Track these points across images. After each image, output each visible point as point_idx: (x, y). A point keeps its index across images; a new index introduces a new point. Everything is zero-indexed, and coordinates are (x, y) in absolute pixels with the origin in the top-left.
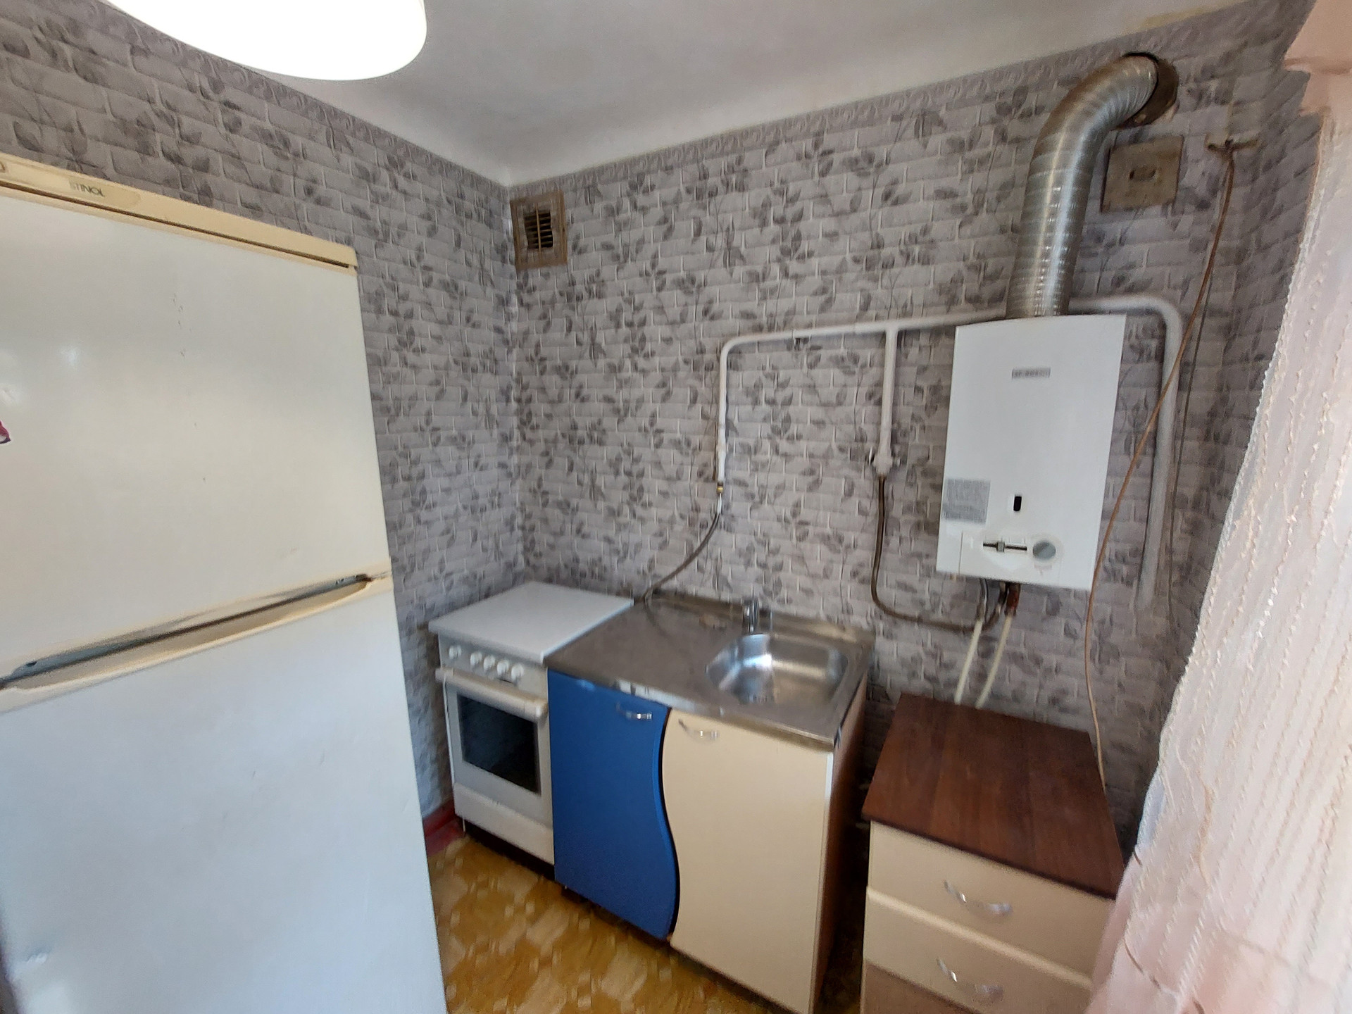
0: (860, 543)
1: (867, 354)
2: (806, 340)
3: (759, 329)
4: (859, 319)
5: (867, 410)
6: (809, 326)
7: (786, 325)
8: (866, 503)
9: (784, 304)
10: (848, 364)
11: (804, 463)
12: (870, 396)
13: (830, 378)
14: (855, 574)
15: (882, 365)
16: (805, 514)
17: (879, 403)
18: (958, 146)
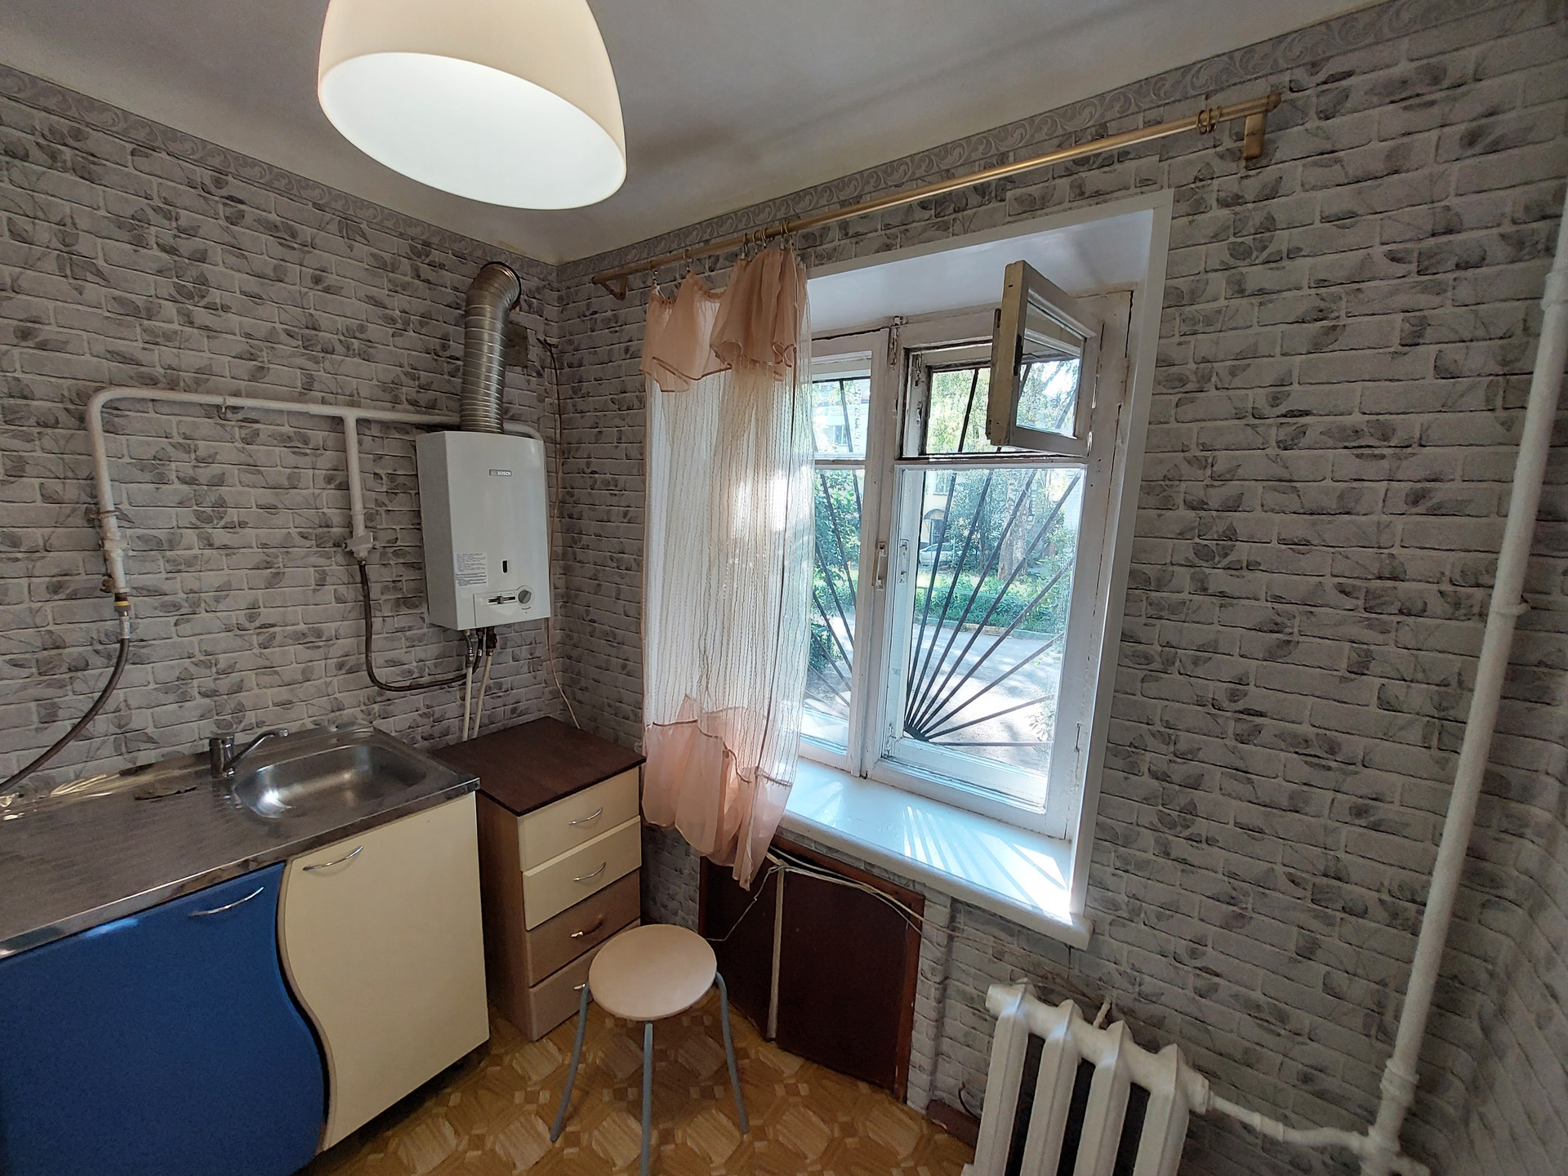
0: (342, 632)
1: (319, 436)
2: (235, 409)
3: (152, 382)
4: (301, 398)
5: (330, 495)
6: (237, 394)
7: (197, 386)
8: (342, 589)
9: (191, 359)
10: (296, 443)
11: (256, 555)
12: (329, 480)
13: (276, 459)
14: (340, 666)
15: (343, 449)
16: (267, 615)
17: (345, 486)
18: (383, 265)
